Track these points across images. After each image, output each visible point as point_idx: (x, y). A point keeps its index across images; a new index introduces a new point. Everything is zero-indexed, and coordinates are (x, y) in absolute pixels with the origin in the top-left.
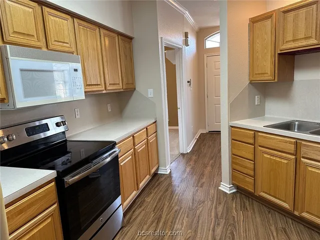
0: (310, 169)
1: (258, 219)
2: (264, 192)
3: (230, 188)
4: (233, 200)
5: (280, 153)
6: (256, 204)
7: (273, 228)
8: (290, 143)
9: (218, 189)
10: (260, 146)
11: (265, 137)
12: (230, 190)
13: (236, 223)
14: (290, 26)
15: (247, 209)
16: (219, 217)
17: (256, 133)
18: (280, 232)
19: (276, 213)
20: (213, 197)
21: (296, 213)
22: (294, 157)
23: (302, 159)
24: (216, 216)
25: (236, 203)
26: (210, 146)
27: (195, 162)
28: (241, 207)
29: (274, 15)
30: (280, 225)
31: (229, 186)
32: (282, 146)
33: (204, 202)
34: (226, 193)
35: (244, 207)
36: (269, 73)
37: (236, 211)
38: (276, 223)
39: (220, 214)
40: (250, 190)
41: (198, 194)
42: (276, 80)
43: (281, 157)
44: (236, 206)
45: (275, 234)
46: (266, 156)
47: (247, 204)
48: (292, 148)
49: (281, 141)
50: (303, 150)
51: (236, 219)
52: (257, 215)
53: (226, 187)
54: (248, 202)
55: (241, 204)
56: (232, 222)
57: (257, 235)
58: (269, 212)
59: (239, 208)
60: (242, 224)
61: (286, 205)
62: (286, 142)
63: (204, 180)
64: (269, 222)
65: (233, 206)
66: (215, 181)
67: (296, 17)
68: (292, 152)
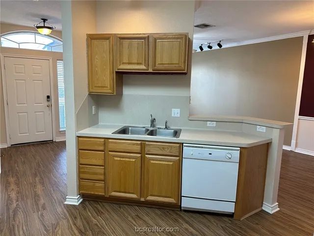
0: (152, 162)
1: (116, 217)
2: (115, 191)
3: (77, 199)
4: (85, 209)
5: (129, 154)
6: (106, 205)
7: (130, 219)
8: (137, 144)
9: (64, 205)
10: (110, 151)
11: (115, 143)
12: (78, 201)
13: (103, 229)
14: (126, 52)
15: (102, 213)
16: (83, 231)
17: (106, 140)
18: (136, 219)
19: (125, 206)
20: (65, 215)
21: (142, 199)
22: (140, 155)
23: (146, 156)
24: (80, 232)
25: (90, 212)
26: (24, 162)
27: (17, 184)
28: (96, 212)
29: (112, 38)
30: (133, 215)
31: (77, 198)
32: (130, 148)
33: (58, 223)
34: (74, 206)
35: (99, 213)
36: (109, 87)
37: (94, 218)
38: (130, 214)
39: (82, 228)
40: (100, 194)
41: (46, 217)
42: (115, 94)
43: (130, 157)
44: (91, 213)
45: (134, 223)
46: (116, 159)
47: (100, 208)
48: (138, 148)
49: (129, 144)
50: (147, 148)
51: (99, 226)
52: (113, 213)
53: (74, 200)
54: (99, 206)
55: (94, 210)
56: (98, 230)
57: (124, 231)
58: (120, 207)
59: (96, 214)
60: (106, 227)
61: (134, 196)
62: (134, 144)
63: (42, 201)
64: (124, 215)
65: (89, 215)
66: (55, 198)
67: (130, 45)
68: (139, 151)
